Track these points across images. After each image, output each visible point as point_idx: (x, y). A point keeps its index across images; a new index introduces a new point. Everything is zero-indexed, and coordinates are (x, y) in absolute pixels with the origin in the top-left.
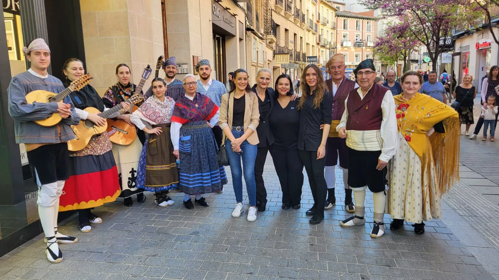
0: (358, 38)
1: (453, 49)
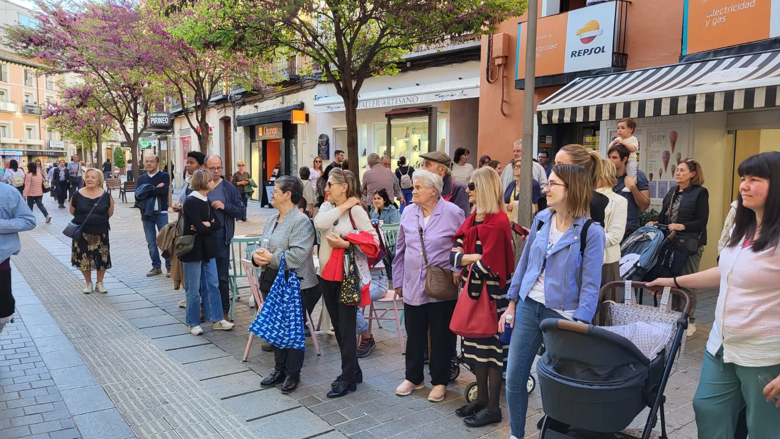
0: (29, 99)
1: (172, 132)
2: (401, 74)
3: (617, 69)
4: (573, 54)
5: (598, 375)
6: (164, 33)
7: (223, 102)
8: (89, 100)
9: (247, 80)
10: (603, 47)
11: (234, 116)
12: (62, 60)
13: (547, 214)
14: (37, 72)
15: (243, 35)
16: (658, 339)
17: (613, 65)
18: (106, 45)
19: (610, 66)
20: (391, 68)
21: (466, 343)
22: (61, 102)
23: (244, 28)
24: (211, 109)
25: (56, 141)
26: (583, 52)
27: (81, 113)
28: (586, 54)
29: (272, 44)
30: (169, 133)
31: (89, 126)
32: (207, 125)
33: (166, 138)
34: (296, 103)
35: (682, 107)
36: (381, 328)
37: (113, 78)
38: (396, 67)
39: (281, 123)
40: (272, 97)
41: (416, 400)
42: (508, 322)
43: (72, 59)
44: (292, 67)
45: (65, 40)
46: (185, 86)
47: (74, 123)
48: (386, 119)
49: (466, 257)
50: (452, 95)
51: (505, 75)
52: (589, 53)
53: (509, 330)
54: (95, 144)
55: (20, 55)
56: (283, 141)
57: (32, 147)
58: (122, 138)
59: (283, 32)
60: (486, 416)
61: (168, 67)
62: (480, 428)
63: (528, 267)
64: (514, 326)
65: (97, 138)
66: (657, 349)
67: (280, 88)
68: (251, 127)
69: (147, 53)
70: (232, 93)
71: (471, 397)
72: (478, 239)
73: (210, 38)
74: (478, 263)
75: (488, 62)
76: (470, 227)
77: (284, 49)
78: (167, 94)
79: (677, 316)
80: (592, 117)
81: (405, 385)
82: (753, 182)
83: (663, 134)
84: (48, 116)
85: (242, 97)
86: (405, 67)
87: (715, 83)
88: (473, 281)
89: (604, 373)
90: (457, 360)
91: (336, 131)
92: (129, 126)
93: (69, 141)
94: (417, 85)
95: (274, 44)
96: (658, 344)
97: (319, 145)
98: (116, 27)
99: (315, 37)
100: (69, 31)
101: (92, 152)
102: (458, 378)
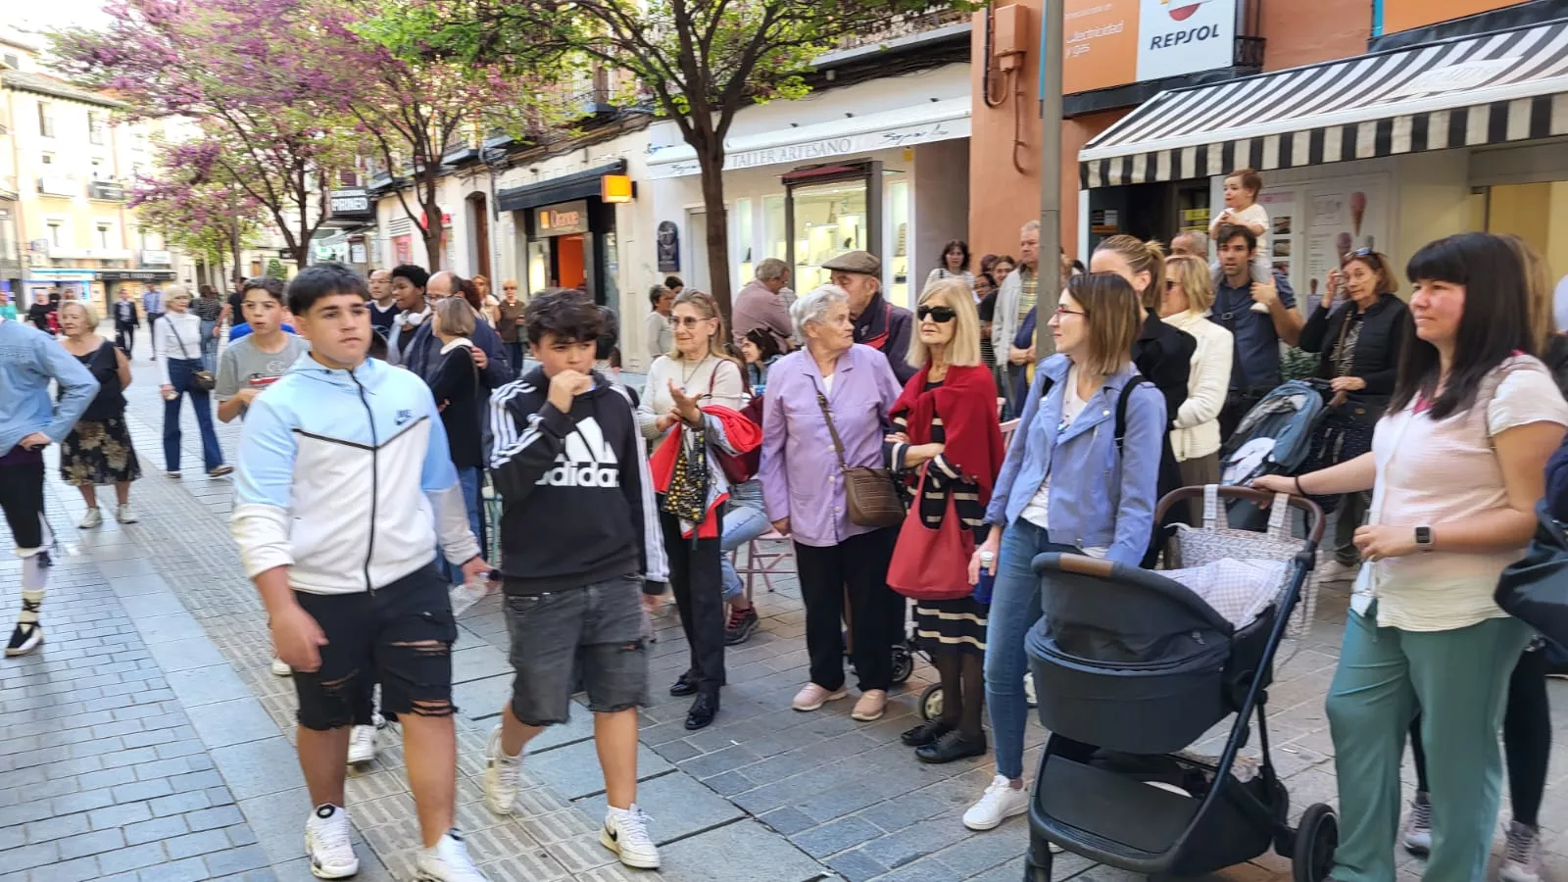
0: (100, 169)
1: (374, 226)
2: (815, 95)
3: (1242, 69)
4: (1155, 43)
5: (1130, 651)
6: (347, 34)
7: (470, 163)
8: (213, 168)
9: (514, 118)
10: (1215, 27)
11: (493, 191)
12: (157, 91)
13: (1061, 365)
14: (112, 117)
15: (496, 33)
16: (1257, 589)
17: (1236, 63)
18: (238, 60)
19: (1229, 63)
20: (792, 85)
21: (921, 611)
22: (160, 174)
23: (498, 17)
24: (448, 178)
25: (153, 249)
26: (1173, 37)
27: (200, 195)
28: (1181, 41)
29: (554, 48)
30: (369, 229)
31: (216, 220)
32: (437, 211)
33: (362, 240)
34: (612, 162)
35: (1366, 144)
36: (771, 591)
37: (256, 124)
38: (803, 83)
39: (584, 202)
40: (563, 150)
41: (828, 718)
42: (985, 565)
43: (176, 89)
44: (601, 89)
45: (161, 52)
46: (394, 136)
47: (187, 216)
48: (784, 188)
49: (915, 451)
50: (918, 135)
51: (1020, 90)
52: (1186, 39)
53: (987, 581)
54: (229, 255)
55: (78, 84)
56: (589, 237)
57: (110, 265)
58: (280, 242)
59: (576, 22)
60: (958, 743)
61: (359, 99)
62: (945, 765)
63: (1025, 464)
64: (996, 572)
65: (232, 243)
66: (1255, 607)
67: (577, 132)
68: (526, 210)
69: (318, 72)
70: (487, 144)
71: (931, 712)
72: (936, 416)
73: (434, 40)
74: (939, 461)
75: (987, 65)
76: (920, 393)
77: (579, 56)
78: (360, 152)
79: (1299, 547)
80: (1188, 171)
81: (808, 693)
82: (1438, 292)
83: (1337, 198)
84: (137, 203)
85: (506, 153)
86: (820, 80)
87: (1432, 94)
88: (929, 495)
89: (1144, 646)
90: (908, 646)
91: (691, 213)
92: (291, 217)
93: (179, 250)
94: (849, 115)
95: (558, 47)
96: (1258, 598)
97: (660, 244)
98: (257, 25)
99: (637, 31)
100: (167, 35)
101: (223, 270)
102: (911, 679)
